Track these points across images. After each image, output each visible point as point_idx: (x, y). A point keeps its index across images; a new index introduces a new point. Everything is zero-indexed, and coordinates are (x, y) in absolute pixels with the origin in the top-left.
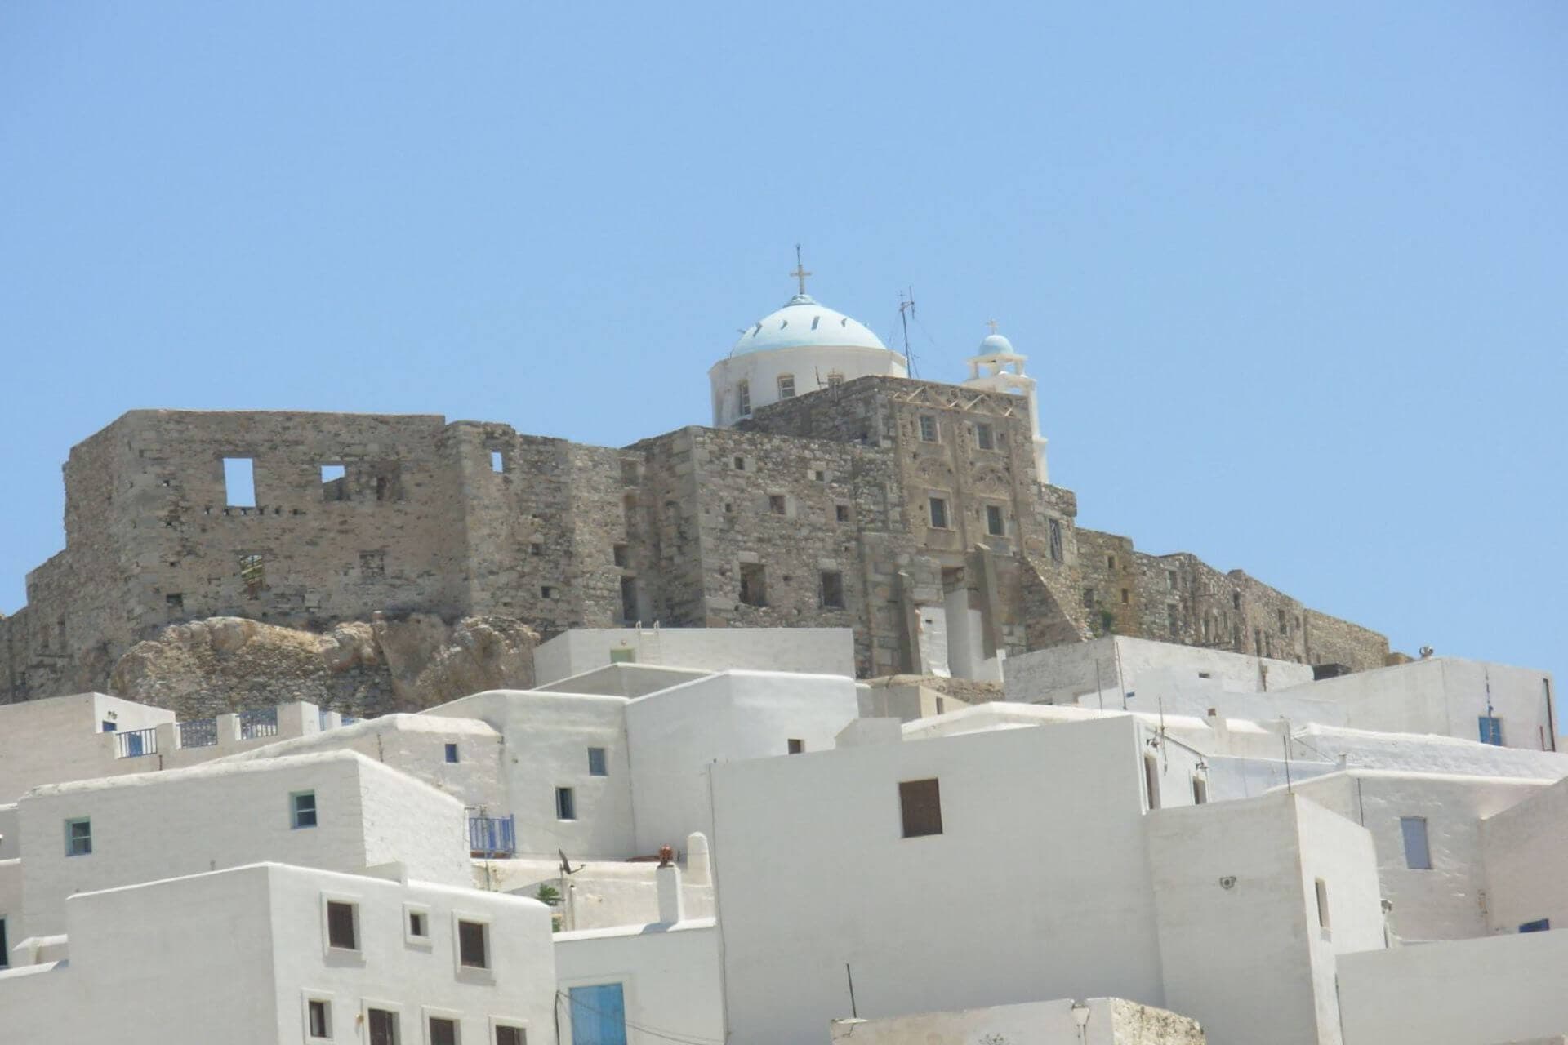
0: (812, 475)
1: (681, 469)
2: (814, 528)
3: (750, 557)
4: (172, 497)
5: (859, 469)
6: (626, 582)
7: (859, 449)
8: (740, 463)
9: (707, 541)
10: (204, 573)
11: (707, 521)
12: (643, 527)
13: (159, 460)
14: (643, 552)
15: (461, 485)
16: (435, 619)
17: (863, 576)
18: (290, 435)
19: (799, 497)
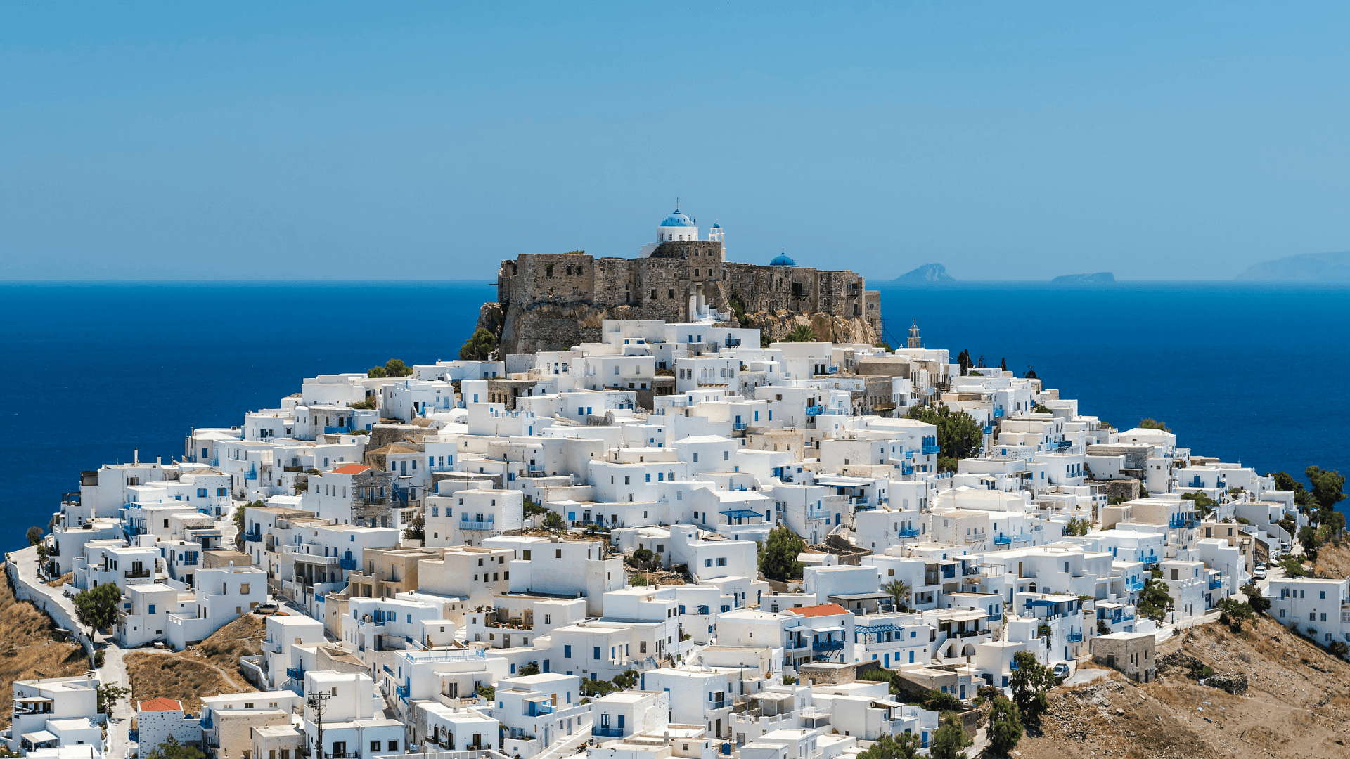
0: (669, 267)
1: (641, 267)
2: (669, 279)
3: (654, 288)
4: (535, 274)
5: (680, 264)
6: (628, 293)
7: (680, 260)
8: (654, 266)
9: (645, 285)
10: (541, 292)
11: (645, 281)
12: (632, 280)
13: (534, 266)
14: (632, 286)
15: (594, 274)
16: (586, 305)
17: (679, 290)
18: (560, 260)
19: (666, 272)
